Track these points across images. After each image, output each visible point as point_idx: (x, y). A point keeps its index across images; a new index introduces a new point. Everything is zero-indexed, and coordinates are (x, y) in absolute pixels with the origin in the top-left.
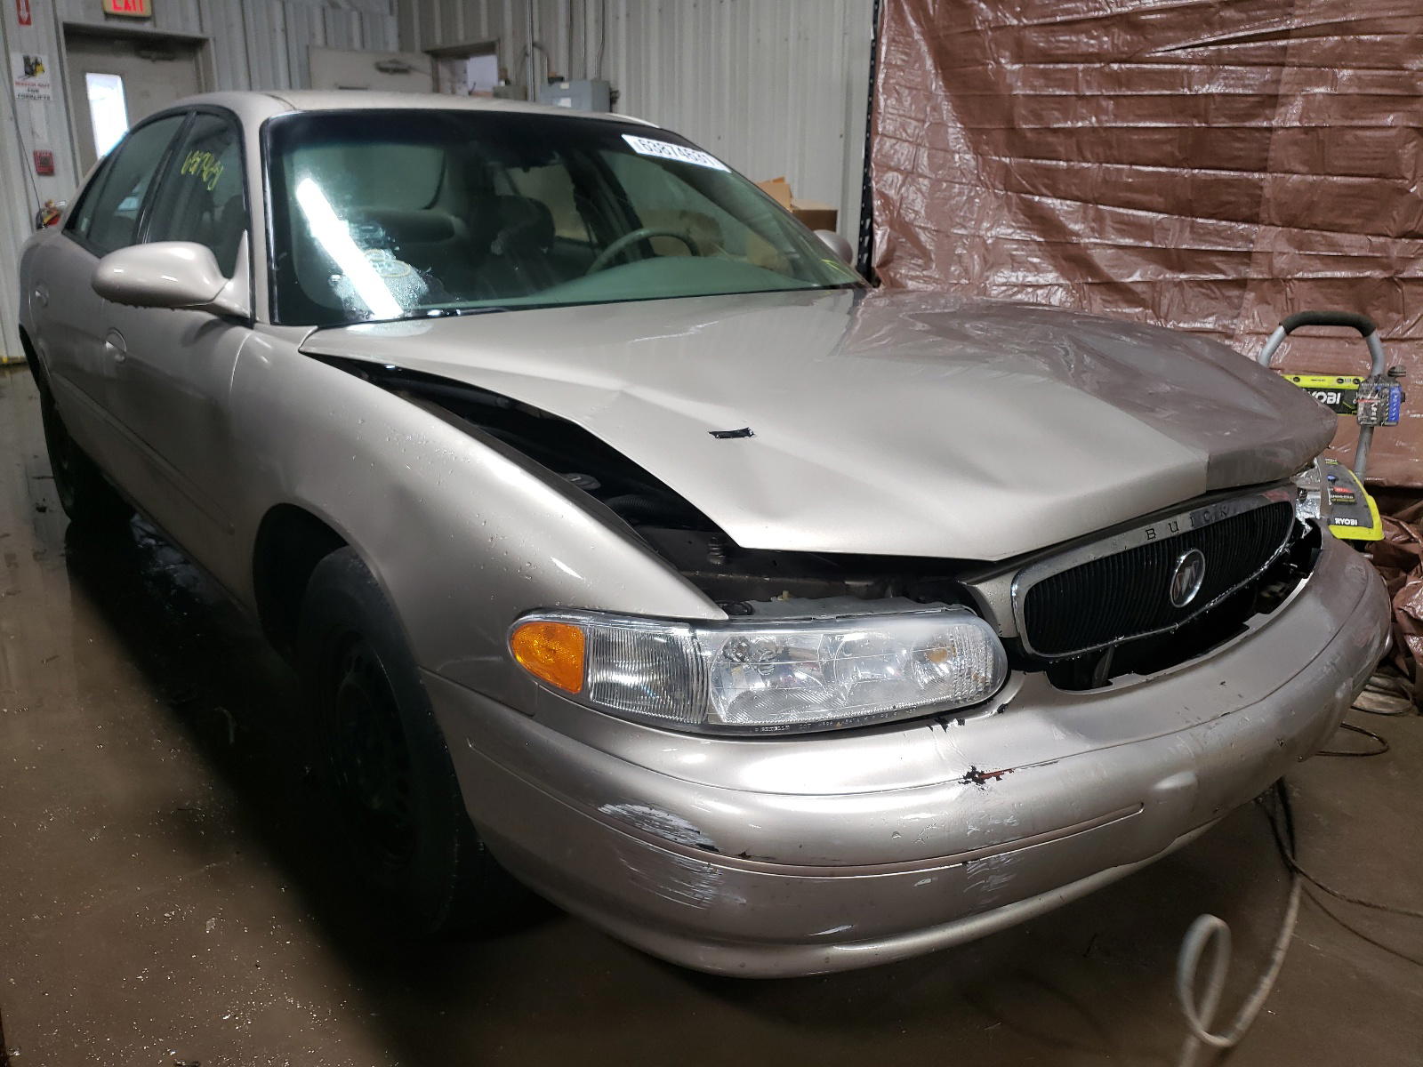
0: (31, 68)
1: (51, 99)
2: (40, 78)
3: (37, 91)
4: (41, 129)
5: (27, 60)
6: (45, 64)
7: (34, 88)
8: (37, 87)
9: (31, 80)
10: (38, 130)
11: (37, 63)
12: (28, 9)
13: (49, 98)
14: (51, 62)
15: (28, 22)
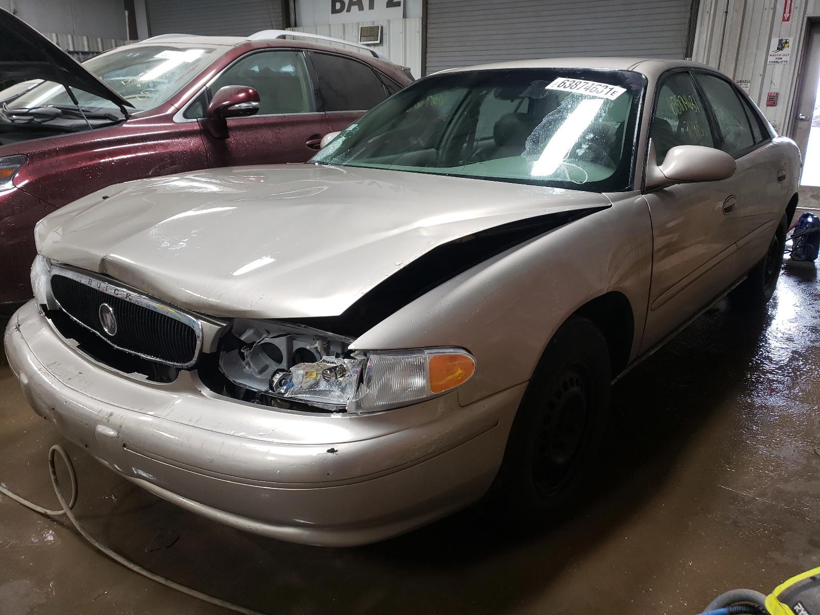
0: (782, 45)
1: (788, 63)
2: (787, 50)
3: (781, 58)
4: (777, 81)
5: (780, 41)
6: (791, 44)
7: (780, 57)
8: (782, 56)
9: (780, 52)
10: (775, 81)
11: (786, 42)
12: (790, 12)
13: (787, 62)
14: (794, 41)
15: (788, 20)
